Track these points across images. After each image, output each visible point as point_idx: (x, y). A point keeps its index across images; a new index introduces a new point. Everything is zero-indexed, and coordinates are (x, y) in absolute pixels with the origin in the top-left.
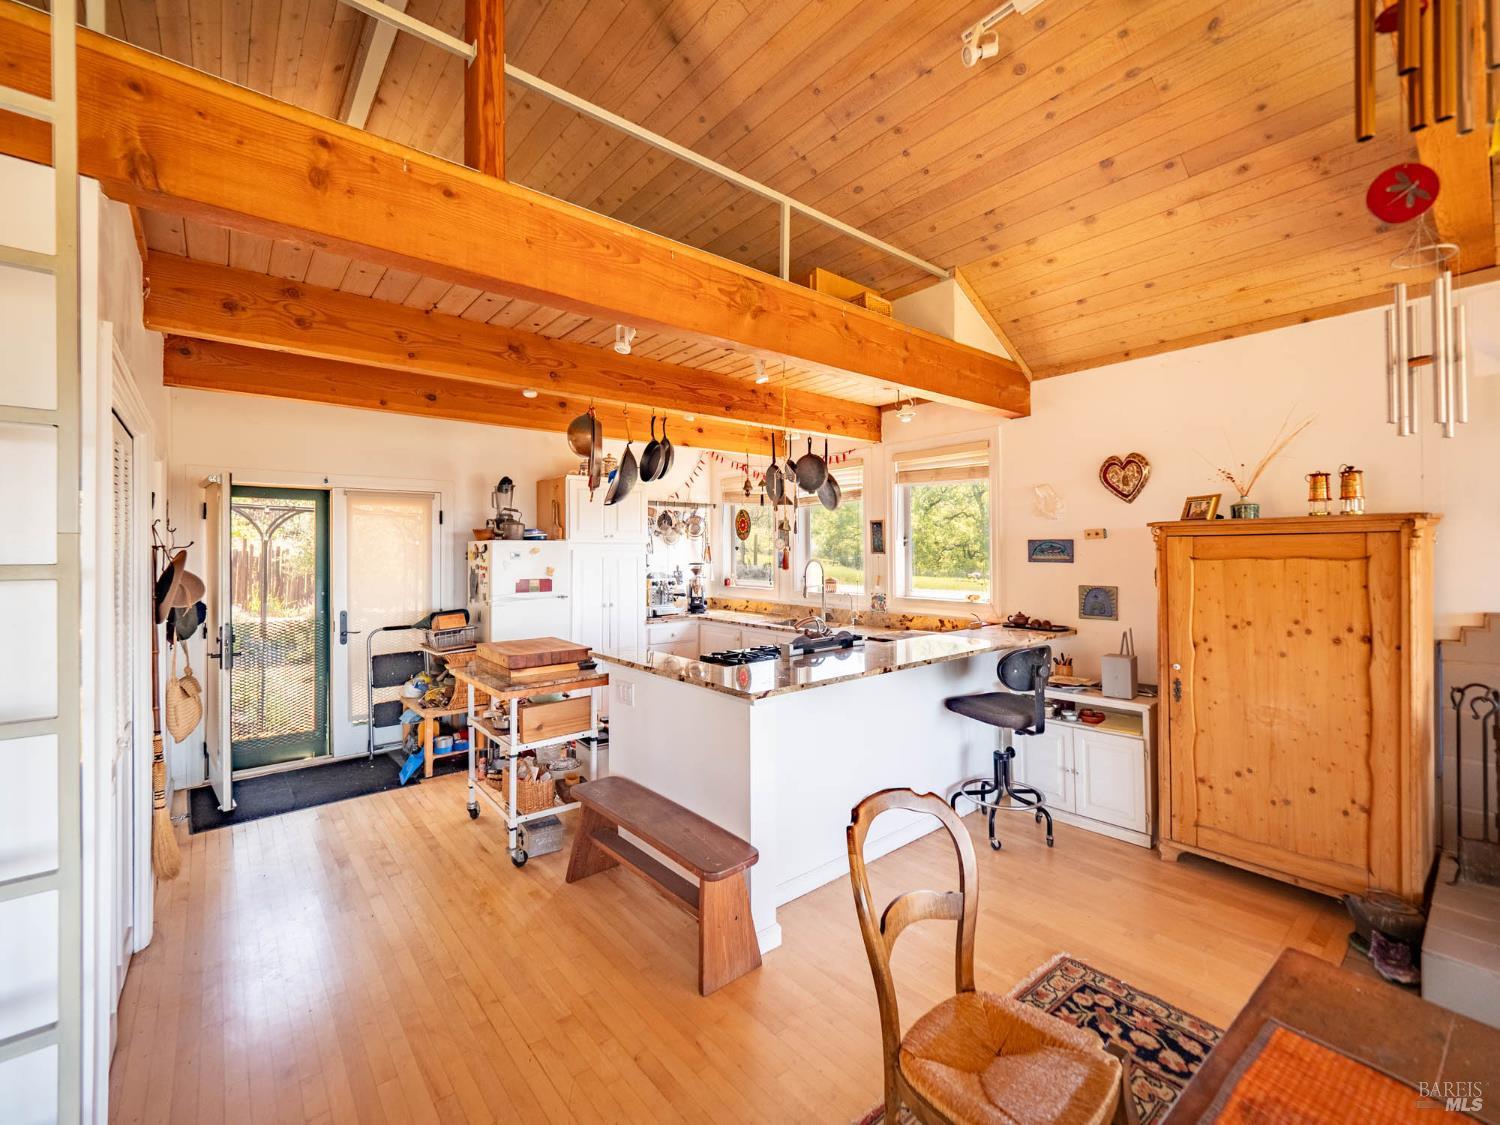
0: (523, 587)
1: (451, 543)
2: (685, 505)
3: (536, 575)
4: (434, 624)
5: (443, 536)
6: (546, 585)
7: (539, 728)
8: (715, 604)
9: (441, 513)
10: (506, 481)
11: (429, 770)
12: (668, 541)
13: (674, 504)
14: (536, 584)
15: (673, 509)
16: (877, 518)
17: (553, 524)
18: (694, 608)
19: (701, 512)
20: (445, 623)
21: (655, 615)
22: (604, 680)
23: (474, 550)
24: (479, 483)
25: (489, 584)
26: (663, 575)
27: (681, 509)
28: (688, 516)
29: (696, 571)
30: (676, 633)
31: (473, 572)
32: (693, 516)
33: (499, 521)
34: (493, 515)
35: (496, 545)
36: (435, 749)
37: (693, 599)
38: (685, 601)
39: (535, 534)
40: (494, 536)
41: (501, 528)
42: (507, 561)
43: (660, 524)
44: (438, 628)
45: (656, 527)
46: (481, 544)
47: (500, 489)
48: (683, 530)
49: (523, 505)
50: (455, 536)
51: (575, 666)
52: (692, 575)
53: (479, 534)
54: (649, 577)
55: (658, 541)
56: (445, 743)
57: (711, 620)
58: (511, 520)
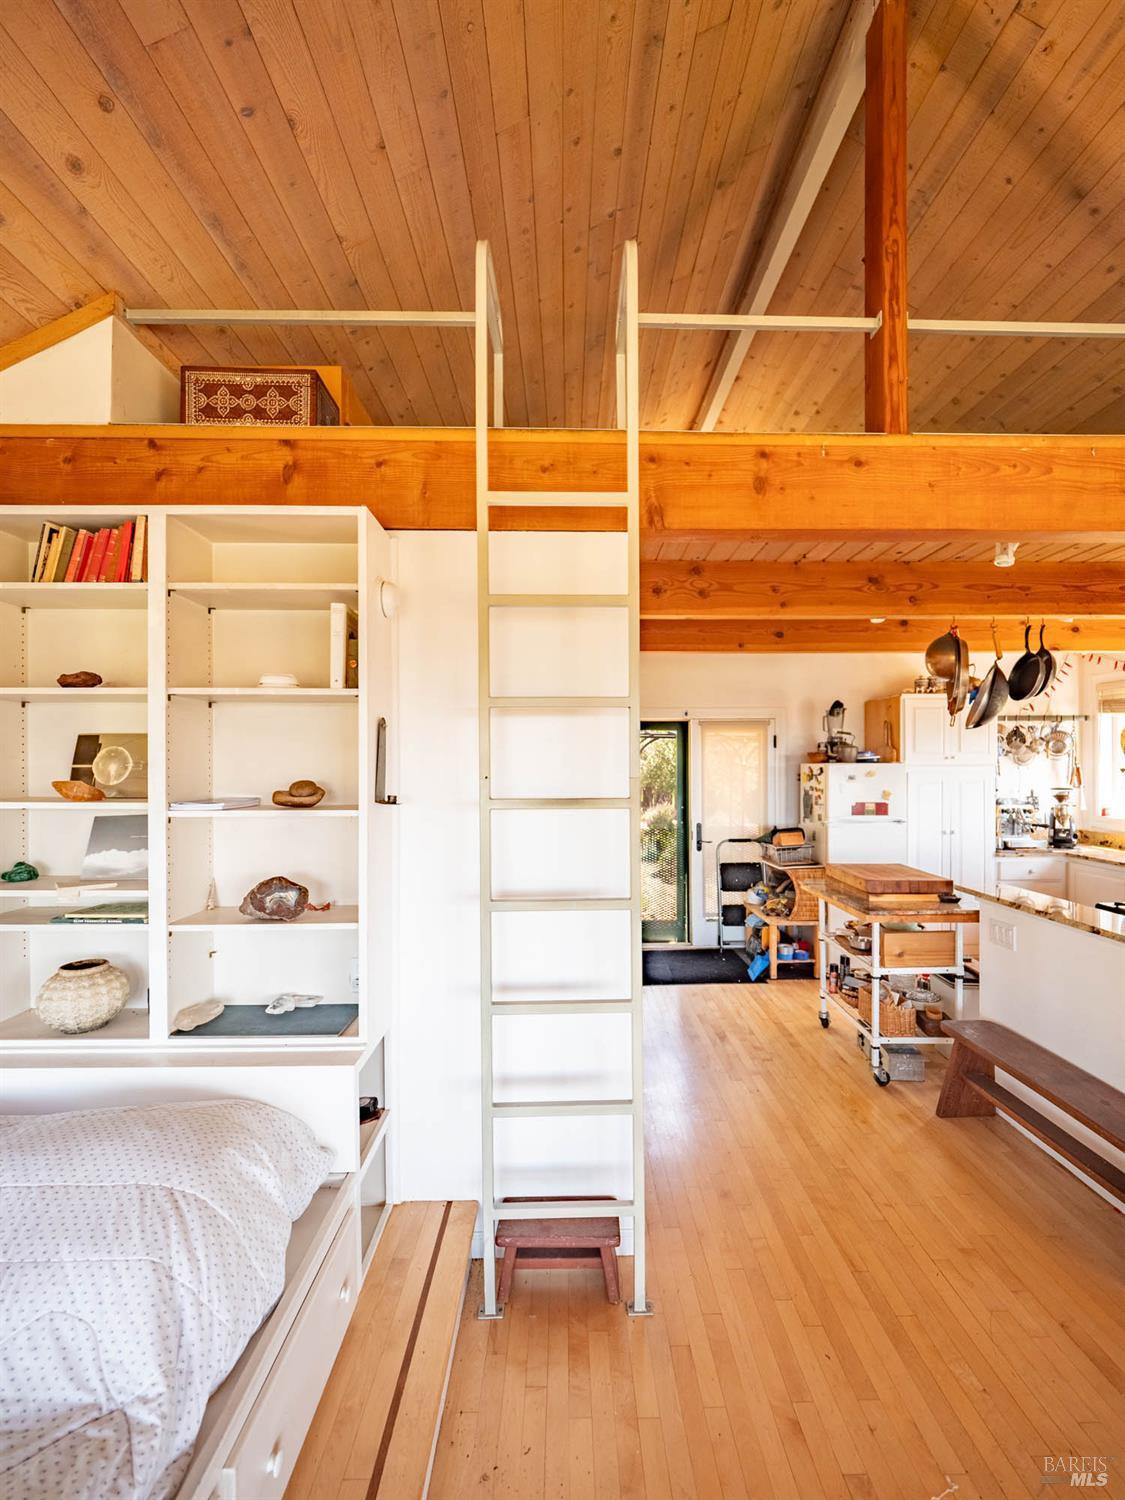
0: (859, 809)
1: (783, 765)
2: (1044, 718)
3: (871, 799)
4: (775, 839)
5: (777, 759)
6: (881, 809)
7: (900, 955)
8: (1085, 838)
9: (775, 737)
10: (838, 705)
11: (774, 973)
12: (1019, 761)
13: (1029, 718)
14: (872, 807)
15: (1026, 724)
17: (885, 744)
18: (1057, 842)
19: (1064, 726)
20: (787, 840)
21: (1006, 847)
22: (974, 916)
23: (807, 772)
24: (809, 708)
25: (825, 805)
26: (1016, 802)
27: (1037, 724)
28: (1047, 731)
29: (1060, 798)
30: (1034, 870)
31: (806, 793)
32: (1054, 731)
33: (832, 743)
34: (823, 738)
35: (832, 768)
36: (779, 955)
37: (1056, 832)
38: (1047, 833)
39: (868, 756)
40: (828, 759)
41: (833, 752)
42: (842, 785)
43: (1009, 742)
44: (779, 844)
45: (1007, 748)
46: (816, 767)
47: (831, 713)
48: (1041, 748)
49: (851, 728)
50: (788, 758)
51: (935, 898)
52: (1055, 802)
53: (812, 757)
54: (998, 803)
55: (1007, 763)
56: (788, 950)
57: (1087, 858)
58: (844, 744)
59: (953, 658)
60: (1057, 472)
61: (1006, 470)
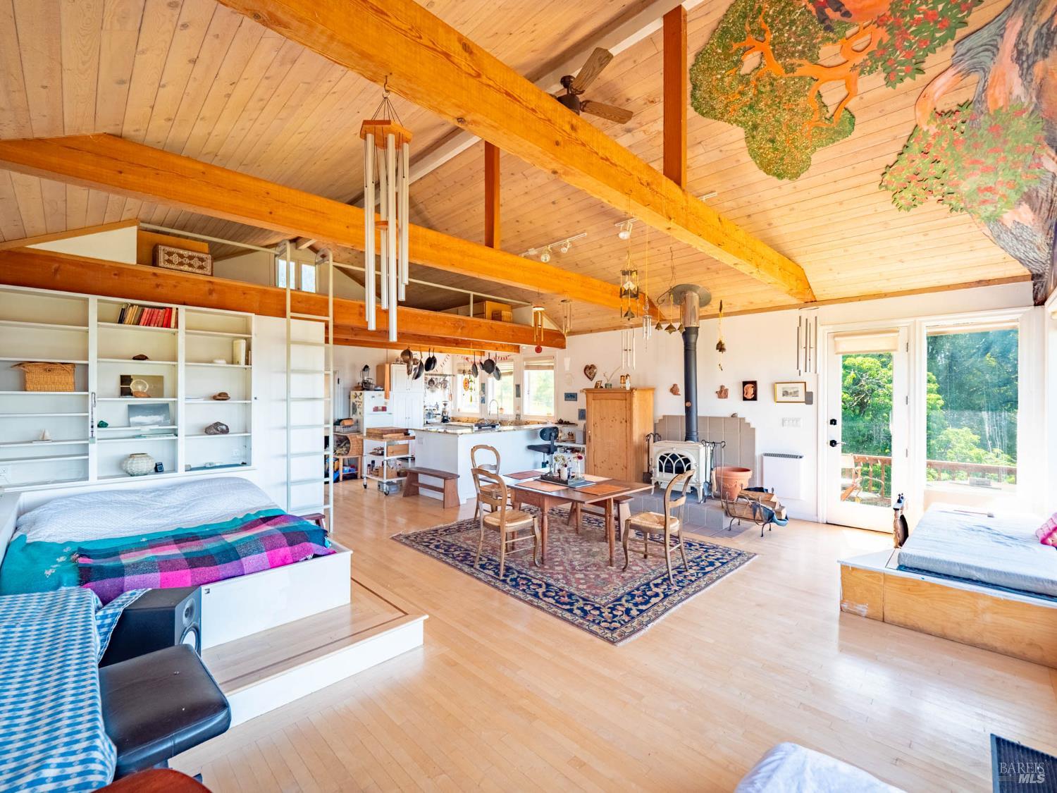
0: (376, 409)
1: (342, 391)
2: (441, 375)
3: (381, 405)
4: (341, 423)
5: (340, 389)
6: (384, 409)
7: (393, 452)
8: (454, 420)
9: (339, 379)
10: (367, 367)
11: (341, 478)
12: (433, 391)
13: (436, 375)
14: (380, 408)
15: (435, 377)
16: (518, 383)
18: (444, 420)
19: (447, 378)
20: (347, 423)
21: (427, 423)
22: (414, 438)
23: (354, 394)
24: (353, 367)
25: (363, 408)
26: (430, 406)
27: (438, 377)
28: (442, 380)
29: (445, 405)
31: (353, 404)
32: (444, 380)
33: (364, 383)
34: (360, 380)
35: (366, 393)
36: (343, 471)
37: (444, 417)
38: (440, 417)
39: (379, 388)
40: (363, 389)
41: (365, 386)
42: (370, 400)
43: (429, 384)
44: (343, 425)
45: (428, 386)
46: (358, 393)
47: (364, 370)
48: (439, 387)
49: (371, 376)
50: (344, 389)
51: (403, 434)
52: (443, 406)
53: (357, 388)
54: (425, 407)
55: (428, 391)
56: (346, 469)
58: (370, 383)
59: (408, 357)
60: (430, 320)
61: (419, 318)
